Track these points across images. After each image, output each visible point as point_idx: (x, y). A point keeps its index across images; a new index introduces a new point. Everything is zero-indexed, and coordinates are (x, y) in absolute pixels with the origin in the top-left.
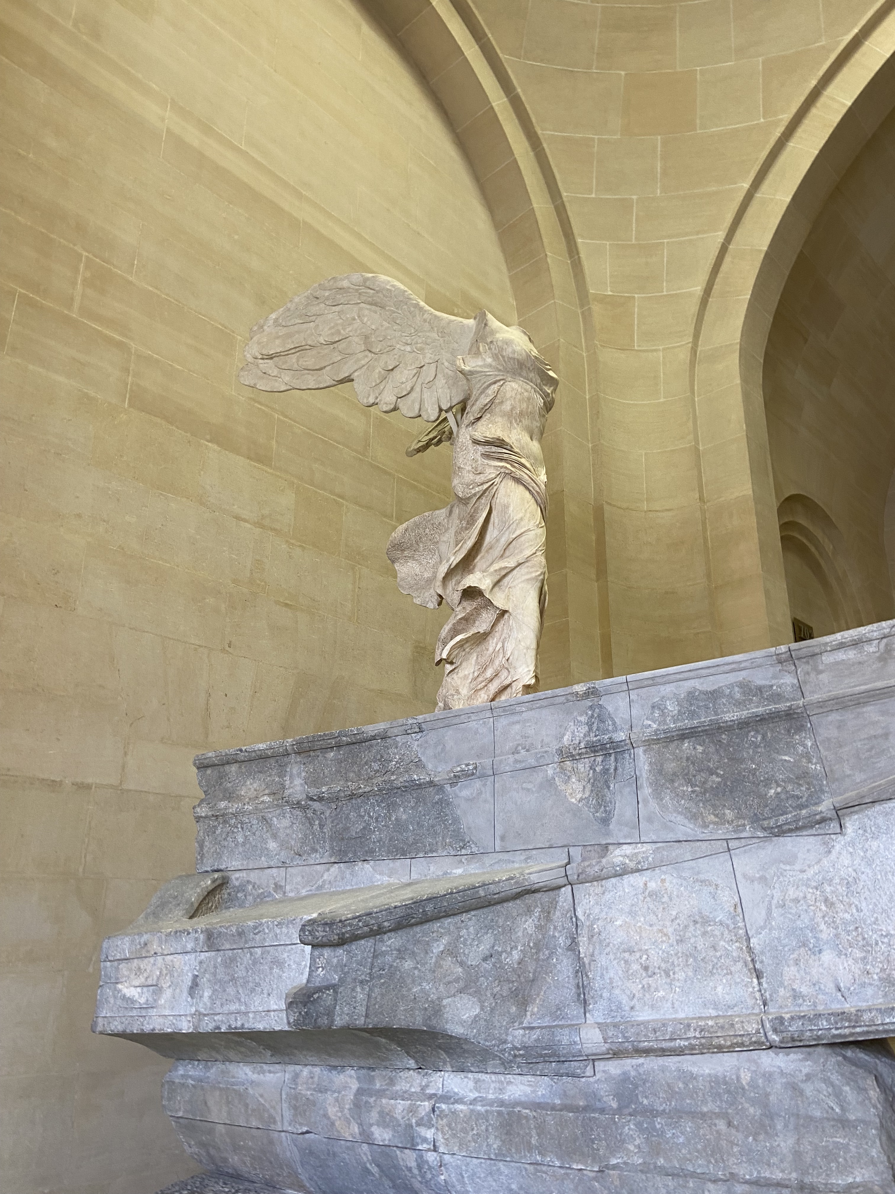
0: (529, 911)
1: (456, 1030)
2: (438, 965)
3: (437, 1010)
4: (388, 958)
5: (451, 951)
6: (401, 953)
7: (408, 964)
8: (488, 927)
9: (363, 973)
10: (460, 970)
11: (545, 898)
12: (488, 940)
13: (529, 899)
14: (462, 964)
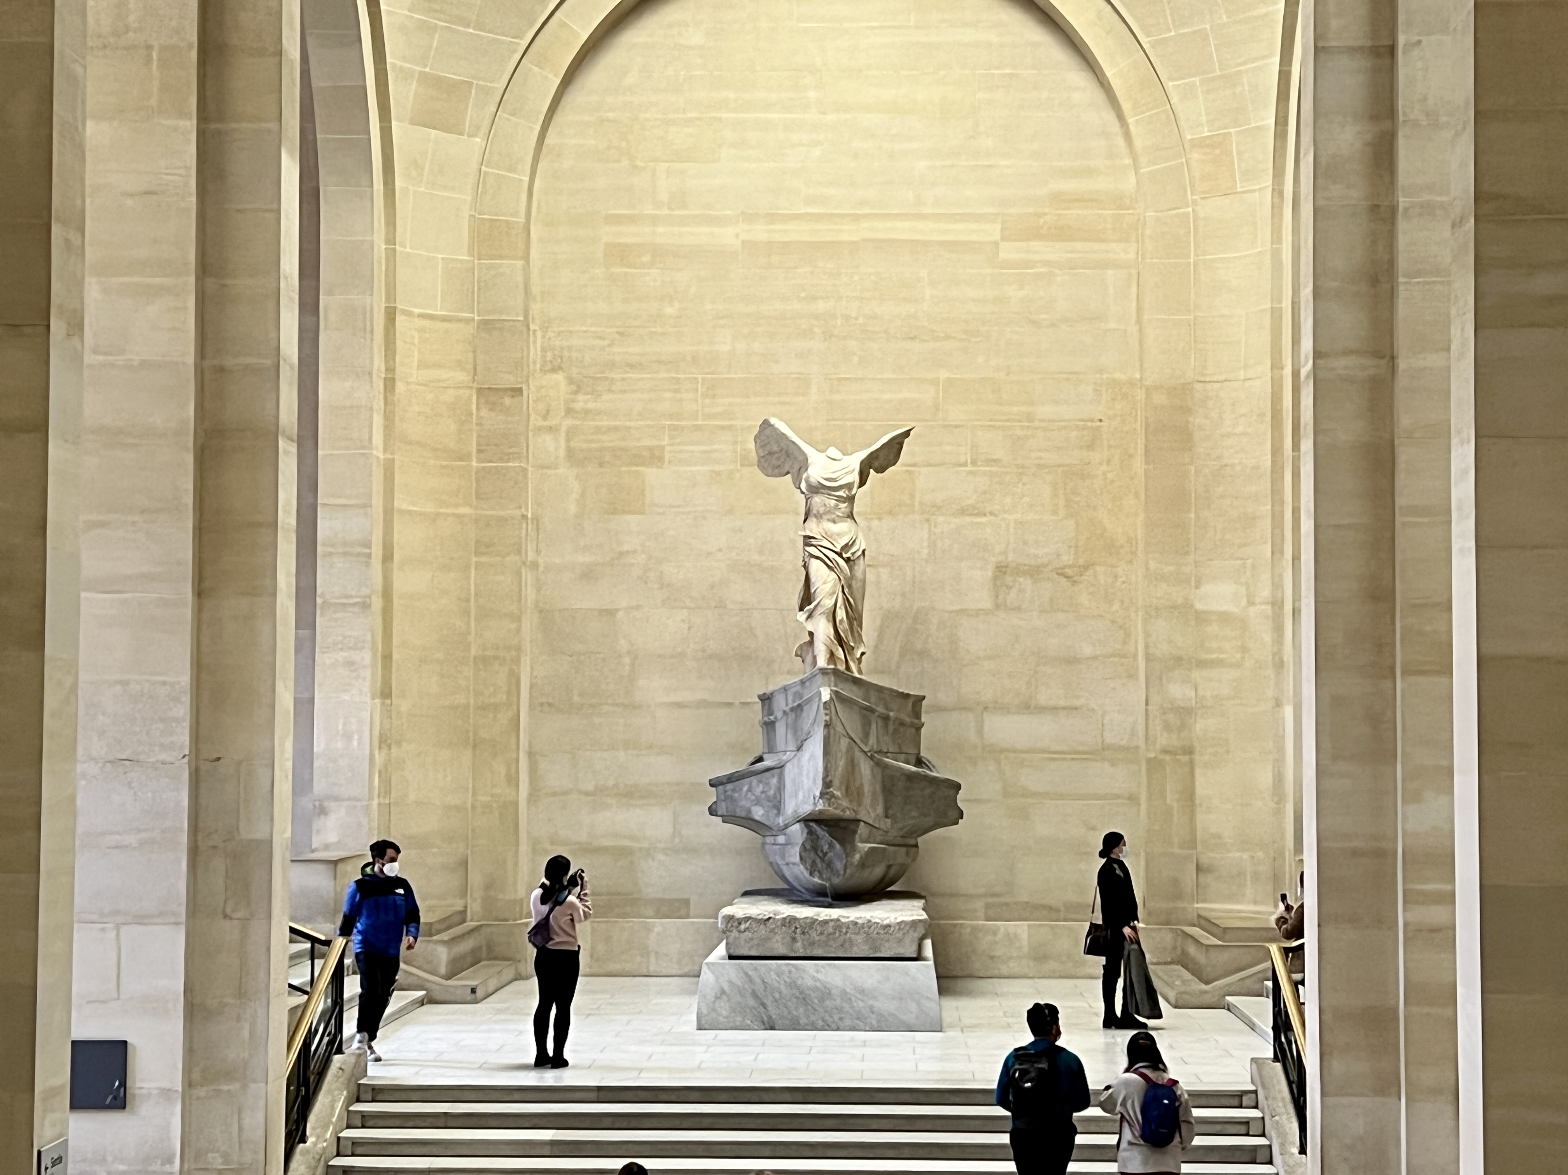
0: (773, 776)
1: (757, 818)
2: (746, 795)
3: (749, 811)
4: (730, 793)
5: (749, 790)
6: (733, 790)
7: (736, 795)
8: (760, 782)
9: (722, 797)
10: (753, 798)
11: (779, 770)
12: (761, 786)
13: (772, 771)
14: (754, 795)
